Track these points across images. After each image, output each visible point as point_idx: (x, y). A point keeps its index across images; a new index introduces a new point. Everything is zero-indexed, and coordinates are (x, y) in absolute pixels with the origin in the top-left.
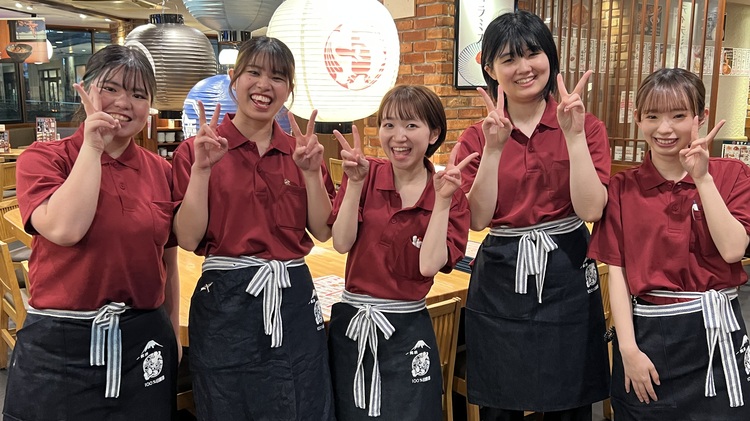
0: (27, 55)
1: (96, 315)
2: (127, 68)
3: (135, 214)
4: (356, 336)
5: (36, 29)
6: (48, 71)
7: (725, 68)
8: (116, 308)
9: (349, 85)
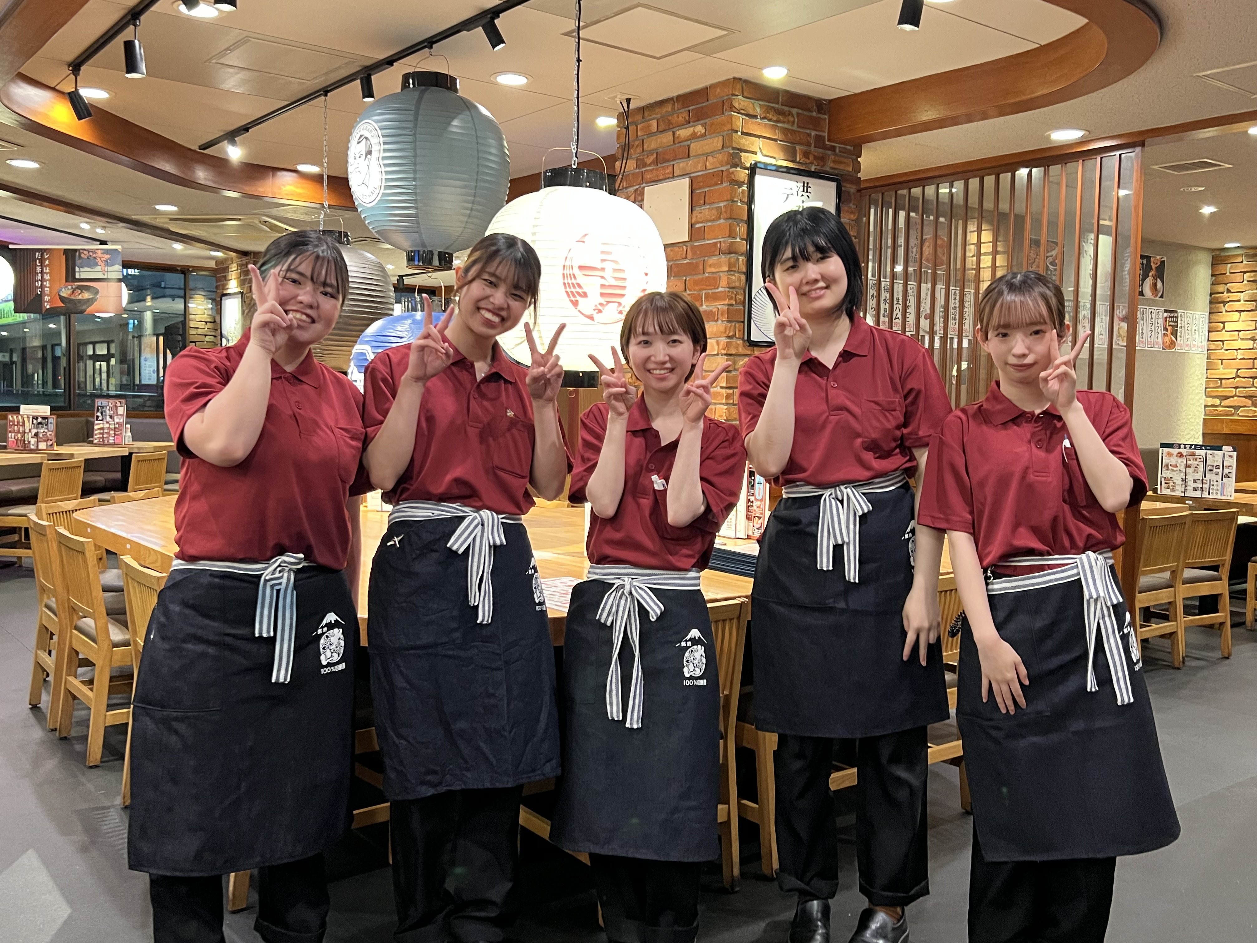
0: (90, 302)
1: (265, 569)
2: (318, 257)
3: (315, 439)
4: (610, 619)
5: (107, 263)
6: (94, 343)
7: (1167, 339)
8: (292, 560)
9: (596, 316)
